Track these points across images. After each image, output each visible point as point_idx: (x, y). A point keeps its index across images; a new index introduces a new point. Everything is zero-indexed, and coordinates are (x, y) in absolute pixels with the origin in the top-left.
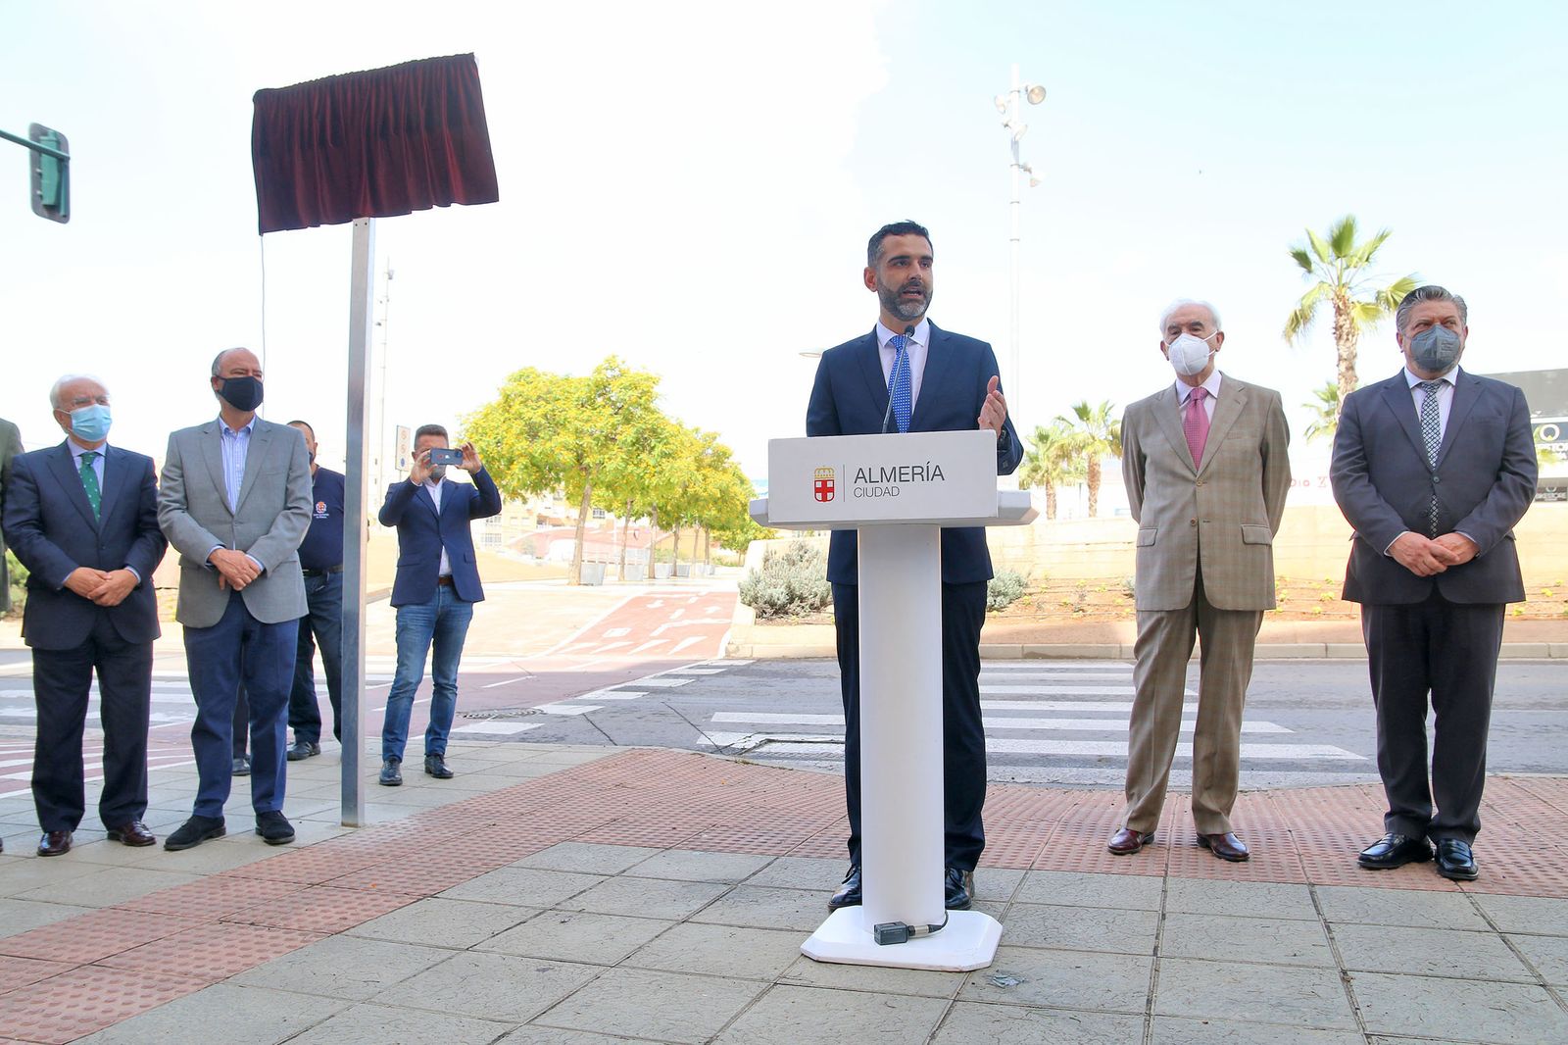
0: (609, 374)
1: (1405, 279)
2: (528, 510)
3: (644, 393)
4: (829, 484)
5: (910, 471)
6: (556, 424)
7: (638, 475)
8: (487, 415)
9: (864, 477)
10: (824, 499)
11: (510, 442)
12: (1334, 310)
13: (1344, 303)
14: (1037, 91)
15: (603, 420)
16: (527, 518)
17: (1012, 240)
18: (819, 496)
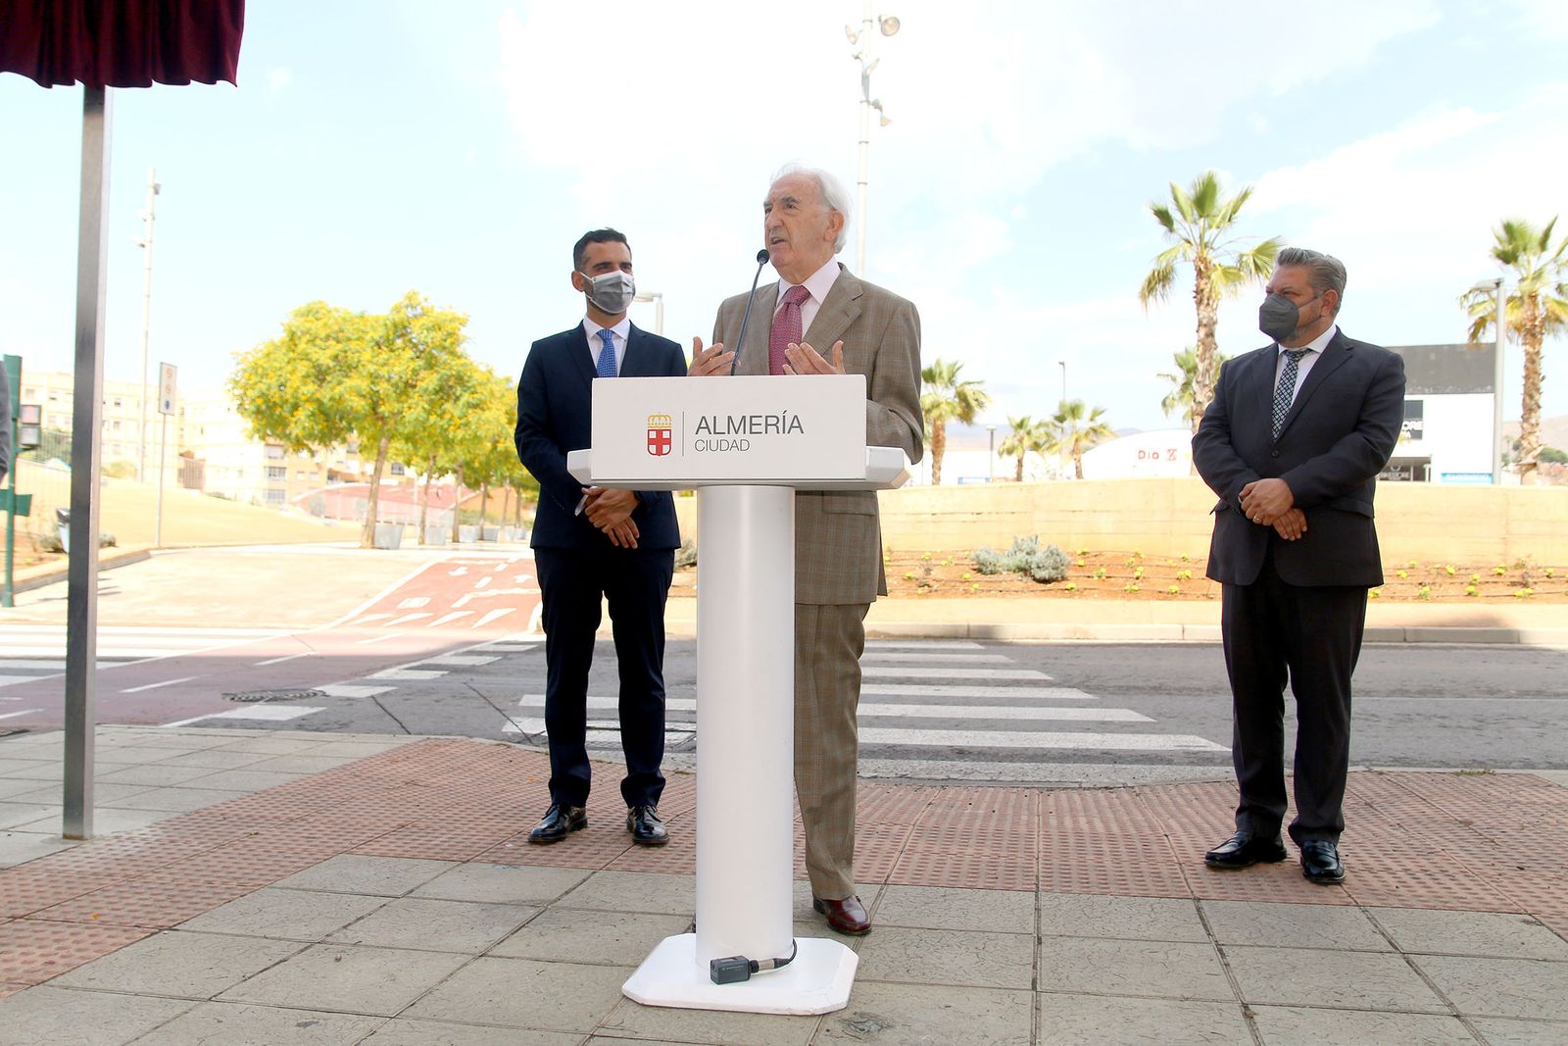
0: (410, 313)
1: (1267, 243)
2: (317, 464)
3: (450, 335)
4: (666, 435)
5: (762, 421)
6: (345, 366)
7: (442, 427)
8: (268, 355)
9: (707, 427)
10: (659, 452)
11: (295, 386)
12: (1195, 273)
13: (1206, 268)
14: (890, 22)
15: (403, 363)
16: (316, 473)
17: (859, 183)
18: (653, 448)
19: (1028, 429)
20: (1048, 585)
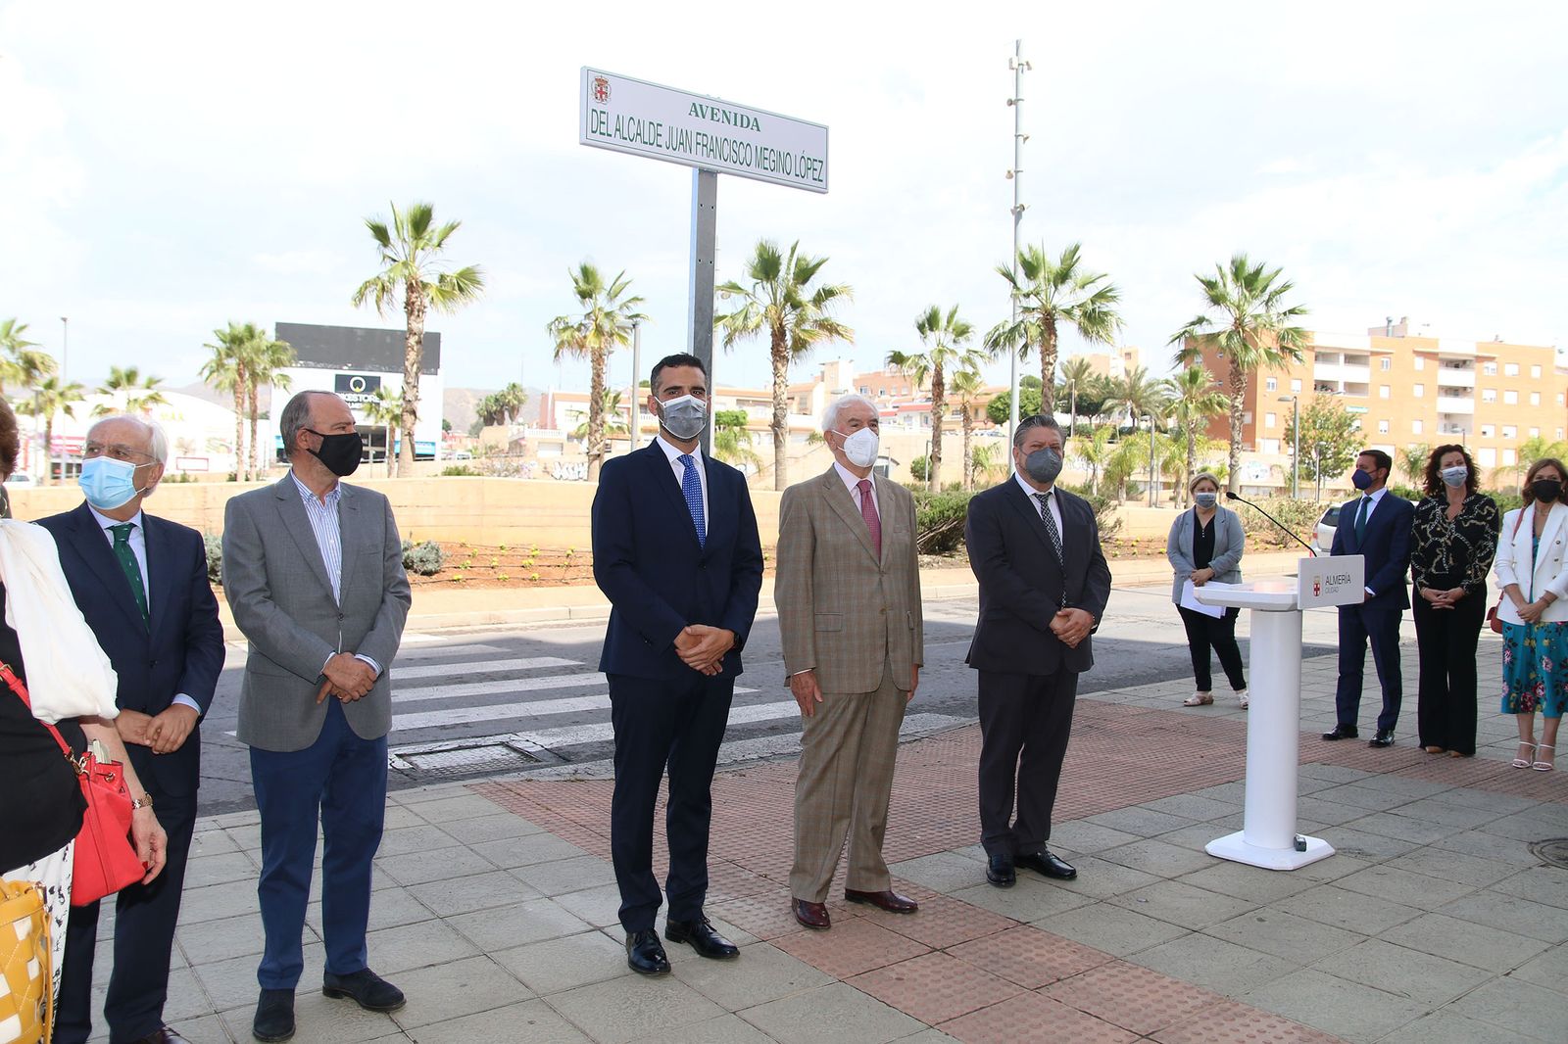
9: (1328, 582)
10: (1317, 594)
19: (61, 390)
20: (433, 577)
